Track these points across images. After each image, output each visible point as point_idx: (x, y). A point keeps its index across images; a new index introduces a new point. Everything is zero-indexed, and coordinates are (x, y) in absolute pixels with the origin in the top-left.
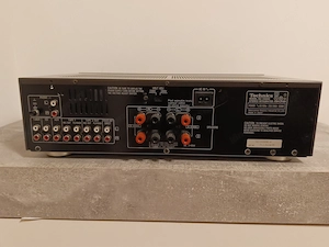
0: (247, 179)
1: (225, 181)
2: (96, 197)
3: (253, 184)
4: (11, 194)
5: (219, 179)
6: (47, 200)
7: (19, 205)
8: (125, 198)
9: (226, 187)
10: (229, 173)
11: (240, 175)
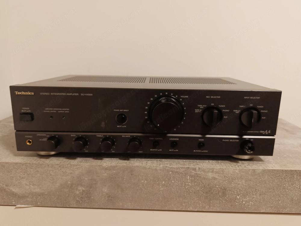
0: (210, 175)
1: (191, 176)
2: (81, 188)
3: (215, 179)
4: (7, 186)
5: (186, 174)
6: (37, 190)
7: (14, 195)
8: (105, 190)
9: (192, 181)
10: (194, 169)
11: (204, 171)
